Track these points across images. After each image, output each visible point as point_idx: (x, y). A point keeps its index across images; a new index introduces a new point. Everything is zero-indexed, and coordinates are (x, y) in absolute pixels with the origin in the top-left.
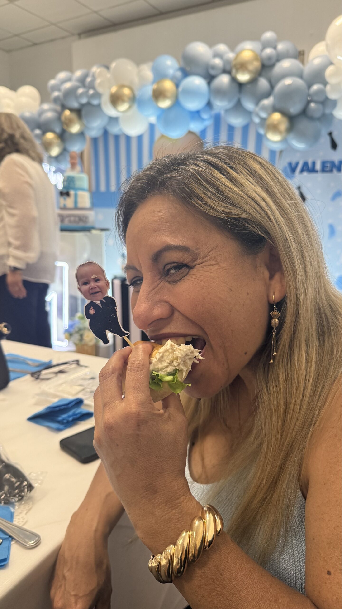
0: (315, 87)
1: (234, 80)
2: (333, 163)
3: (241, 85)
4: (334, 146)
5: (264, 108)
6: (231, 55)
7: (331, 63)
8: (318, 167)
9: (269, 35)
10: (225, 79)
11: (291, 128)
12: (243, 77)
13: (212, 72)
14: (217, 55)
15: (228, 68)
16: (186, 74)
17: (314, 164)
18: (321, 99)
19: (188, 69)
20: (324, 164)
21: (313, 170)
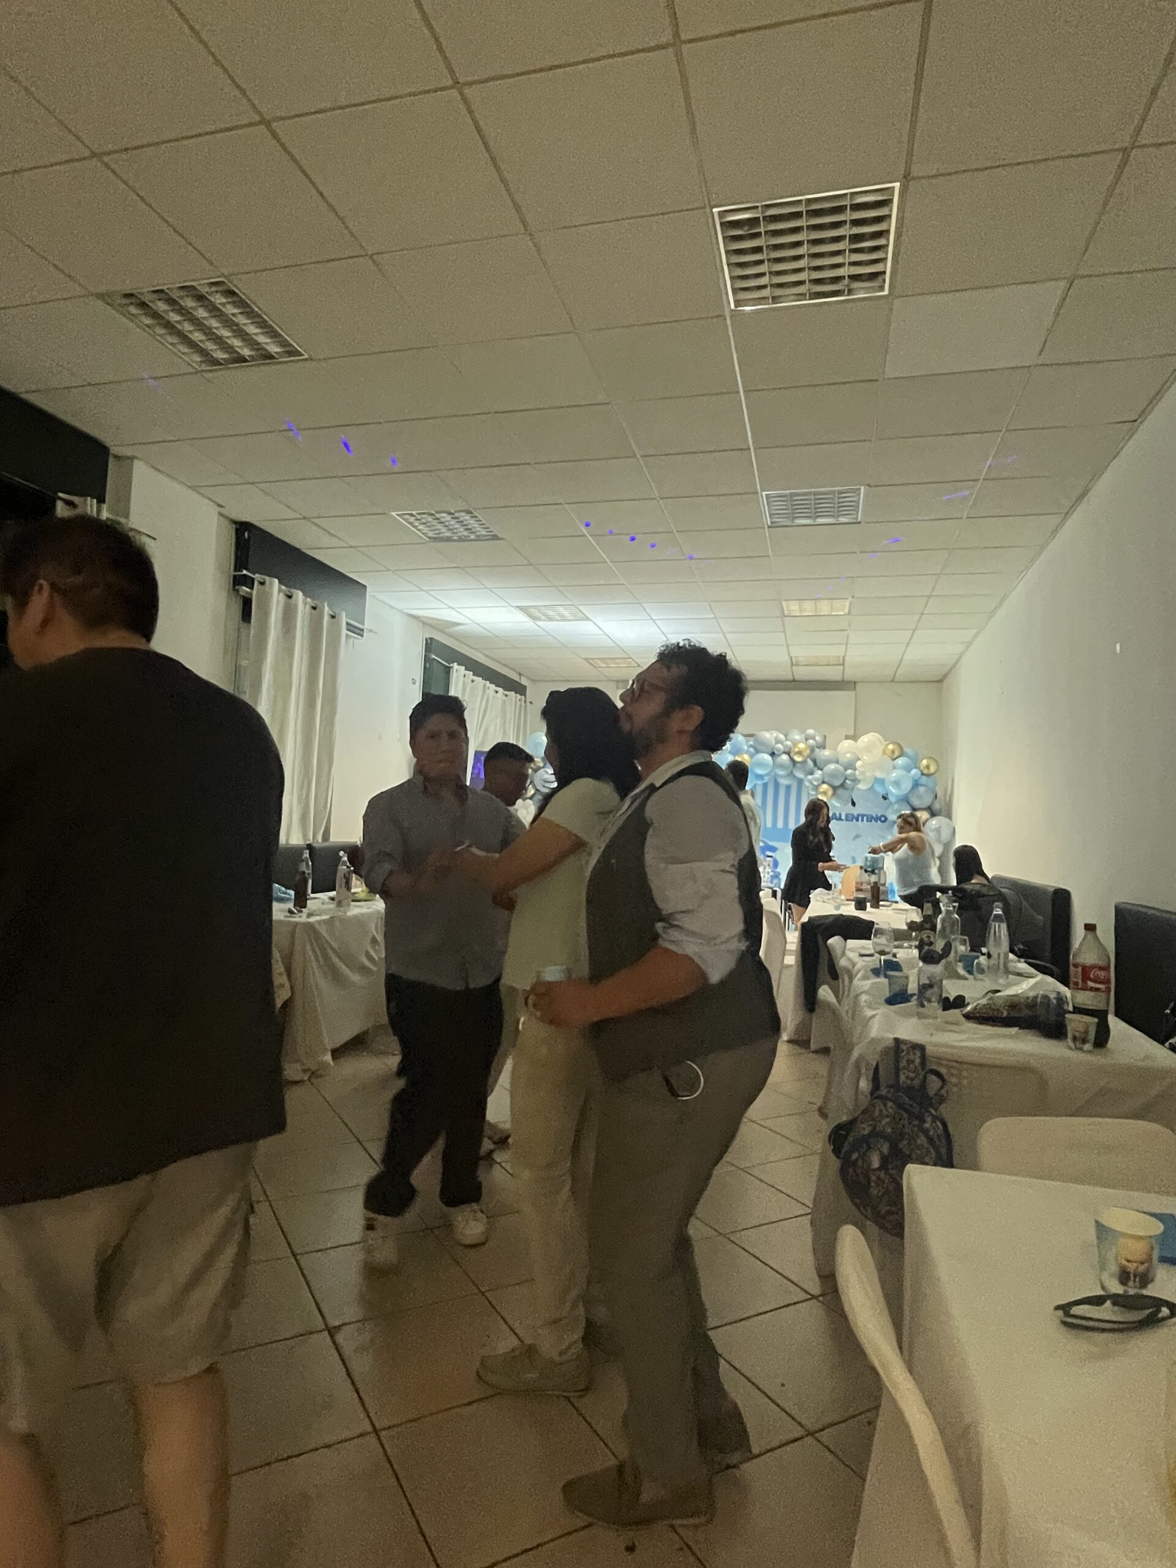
0: (849, 771)
1: (792, 760)
2: (853, 815)
3: (794, 762)
4: (853, 804)
5: (816, 780)
6: (789, 743)
7: (859, 759)
8: (843, 817)
9: (811, 732)
10: (785, 757)
11: (834, 794)
12: (798, 759)
13: (776, 752)
14: (778, 741)
15: (787, 750)
16: (757, 751)
17: (840, 815)
18: (852, 778)
19: (759, 747)
20: (847, 815)
21: (840, 819)
